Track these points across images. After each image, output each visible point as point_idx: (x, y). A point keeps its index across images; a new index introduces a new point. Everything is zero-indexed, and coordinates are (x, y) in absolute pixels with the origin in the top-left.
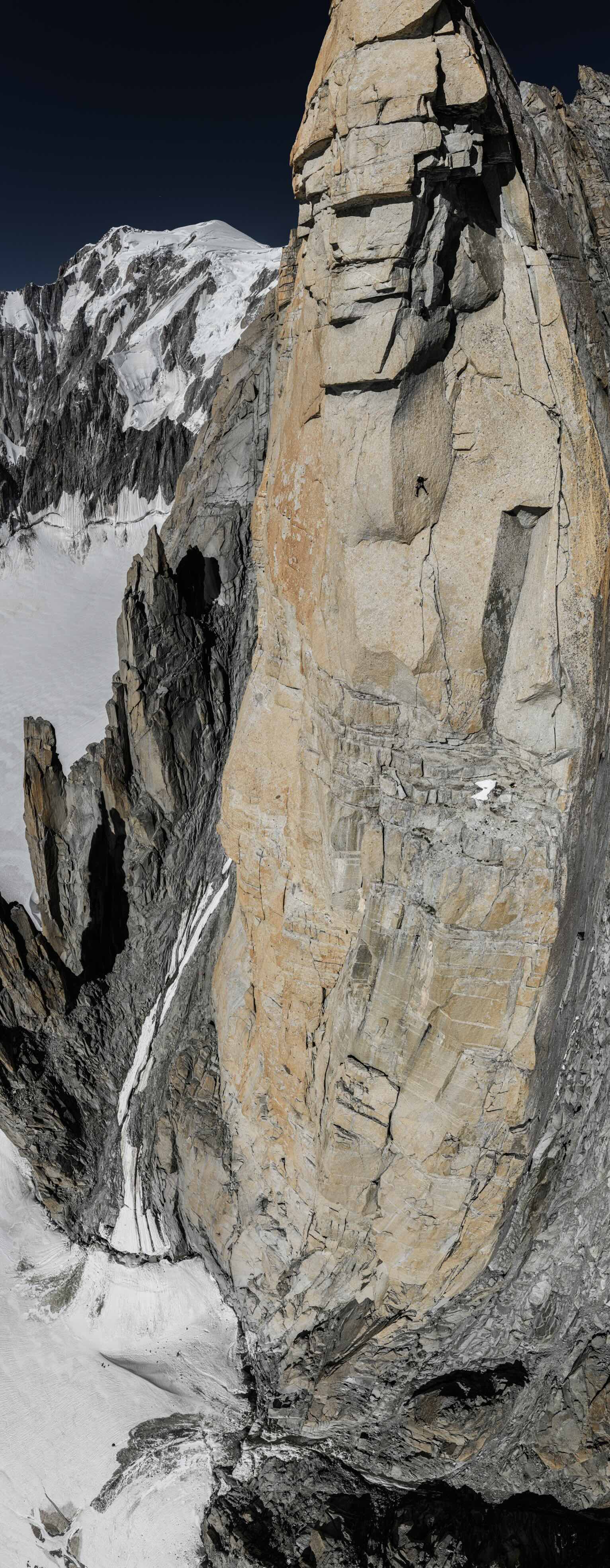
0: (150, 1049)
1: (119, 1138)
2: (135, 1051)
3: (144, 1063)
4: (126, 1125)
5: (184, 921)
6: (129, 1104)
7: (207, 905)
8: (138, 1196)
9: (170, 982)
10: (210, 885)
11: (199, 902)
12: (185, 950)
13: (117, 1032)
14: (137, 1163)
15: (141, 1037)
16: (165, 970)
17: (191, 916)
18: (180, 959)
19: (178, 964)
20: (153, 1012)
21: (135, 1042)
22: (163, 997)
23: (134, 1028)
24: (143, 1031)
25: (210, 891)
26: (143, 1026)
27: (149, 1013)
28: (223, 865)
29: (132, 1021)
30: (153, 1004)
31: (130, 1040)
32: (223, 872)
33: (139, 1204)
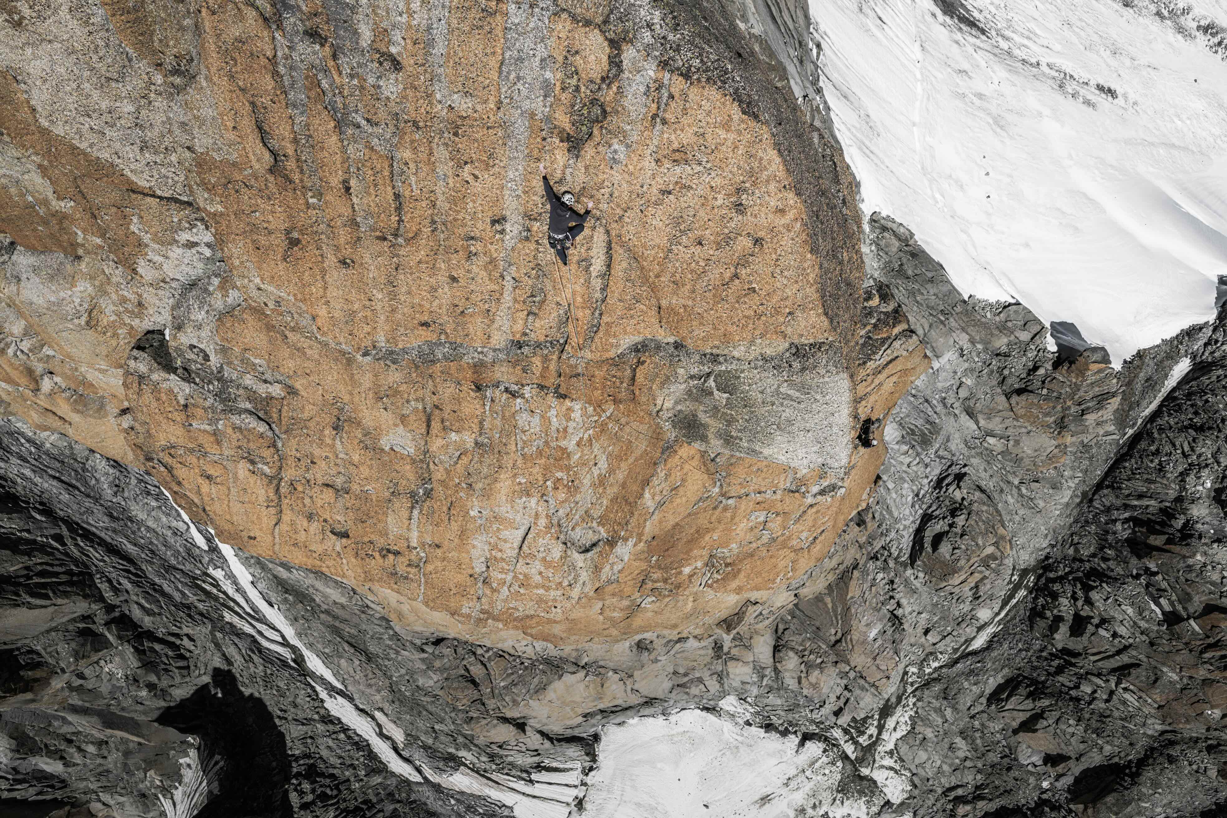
0: (362, 710)
1: (437, 788)
2: (355, 733)
3: (373, 724)
4: (428, 773)
5: (236, 620)
6: (407, 760)
7: (235, 583)
8: (512, 785)
9: (299, 660)
10: (211, 571)
11: (225, 593)
12: (274, 628)
13: (325, 753)
14: (477, 772)
15: (344, 720)
16: (284, 663)
17: (237, 609)
18: (280, 639)
19: (285, 643)
20: (323, 695)
21: (345, 730)
22: (313, 675)
23: (331, 727)
24: (337, 714)
25: (218, 574)
26: (332, 713)
27: (322, 701)
28: (195, 545)
29: (320, 727)
30: (315, 691)
31: (342, 736)
32: (206, 548)
33: (520, 786)
